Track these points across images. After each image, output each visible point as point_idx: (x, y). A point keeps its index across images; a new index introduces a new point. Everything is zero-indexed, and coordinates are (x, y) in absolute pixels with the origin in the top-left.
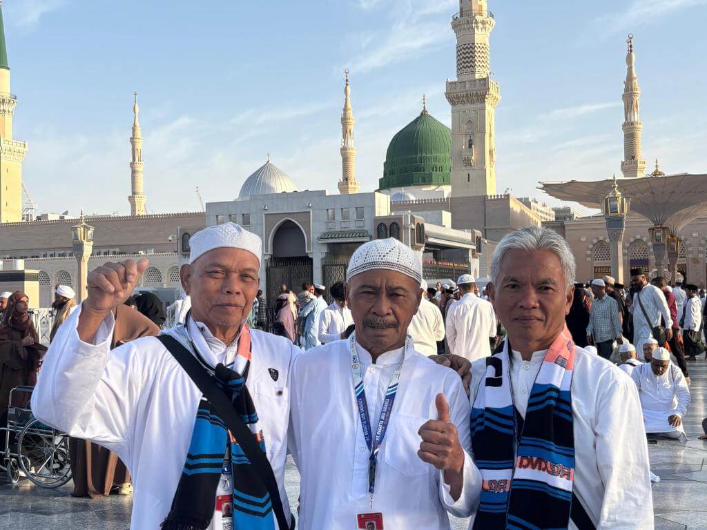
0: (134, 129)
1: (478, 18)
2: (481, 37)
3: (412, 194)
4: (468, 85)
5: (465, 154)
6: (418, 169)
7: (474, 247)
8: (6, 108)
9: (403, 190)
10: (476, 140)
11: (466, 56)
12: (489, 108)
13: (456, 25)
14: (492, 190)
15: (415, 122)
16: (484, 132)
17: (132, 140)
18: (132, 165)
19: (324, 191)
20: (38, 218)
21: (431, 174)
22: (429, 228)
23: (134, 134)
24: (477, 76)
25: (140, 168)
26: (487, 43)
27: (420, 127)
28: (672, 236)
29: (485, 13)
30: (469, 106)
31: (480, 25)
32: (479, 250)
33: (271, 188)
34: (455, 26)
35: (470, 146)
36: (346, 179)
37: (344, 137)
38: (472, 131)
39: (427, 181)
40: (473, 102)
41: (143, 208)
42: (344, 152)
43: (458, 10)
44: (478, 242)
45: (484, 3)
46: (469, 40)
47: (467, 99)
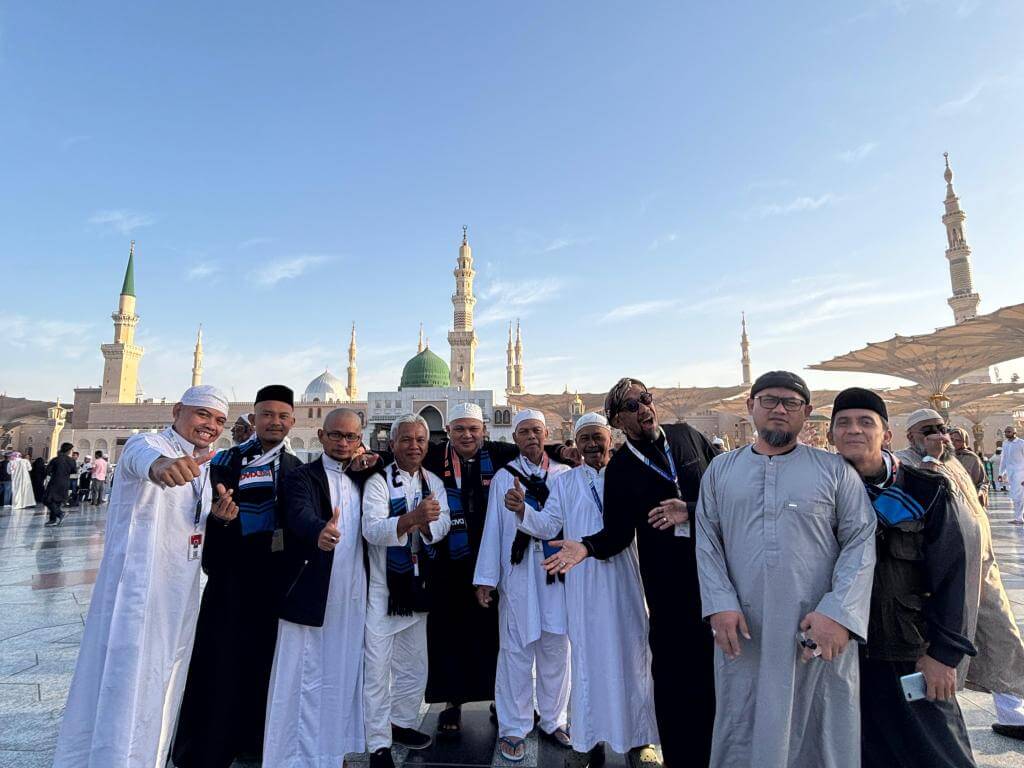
0: (197, 347)
1: (467, 297)
2: (469, 308)
4: (461, 335)
5: (458, 375)
8: (131, 323)
10: (465, 366)
11: (460, 318)
12: (473, 349)
13: (454, 300)
15: (421, 354)
16: (470, 362)
17: (195, 354)
18: (194, 370)
20: (145, 401)
23: (197, 350)
24: (467, 330)
27: (425, 356)
29: (471, 295)
30: (460, 347)
31: (469, 301)
35: (461, 370)
36: (350, 387)
37: (350, 361)
38: (462, 362)
40: (464, 345)
43: (456, 292)
45: (471, 289)
46: (462, 309)
47: (461, 342)
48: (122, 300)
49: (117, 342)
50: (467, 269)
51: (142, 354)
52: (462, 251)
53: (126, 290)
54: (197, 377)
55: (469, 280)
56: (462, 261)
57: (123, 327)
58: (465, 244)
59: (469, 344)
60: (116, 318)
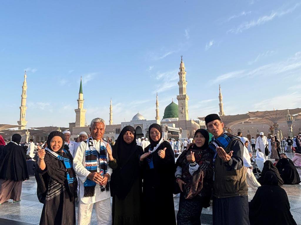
0: (110, 106)
1: (184, 82)
2: (184, 86)
3: (170, 120)
4: (182, 96)
5: (181, 111)
6: (171, 114)
7: (180, 132)
8: (82, 102)
9: (168, 119)
10: (184, 108)
11: (181, 90)
12: (186, 101)
14: (187, 119)
15: (171, 104)
16: (185, 106)
17: (110, 108)
18: (110, 114)
19: (146, 120)
20: (88, 126)
21: (174, 115)
22: (169, 127)
23: (110, 107)
24: (184, 94)
25: (112, 114)
26: (186, 87)
28: (229, 129)
29: (185, 81)
30: (181, 101)
31: (184, 84)
32: (181, 132)
33: (138, 119)
34: (178, 84)
35: (182, 109)
36: (157, 116)
37: (157, 107)
38: (183, 106)
39: (173, 117)
40: (183, 100)
41: (112, 123)
42: (156, 110)
43: (179, 80)
44: (181, 130)
45: (185, 79)
46: (181, 87)
47: (181, 99)
48: (79, 95)
49: (79, 108)
50: (183, 72)
51: (86, 111)
52: (181, 65)
53: (81, 92)
54: (111, 116)
55: (184, 76)
56: (181, 69)
57: (80, 103)
58: (182, 62)
59: (185, 99)
60: (78, 101)
